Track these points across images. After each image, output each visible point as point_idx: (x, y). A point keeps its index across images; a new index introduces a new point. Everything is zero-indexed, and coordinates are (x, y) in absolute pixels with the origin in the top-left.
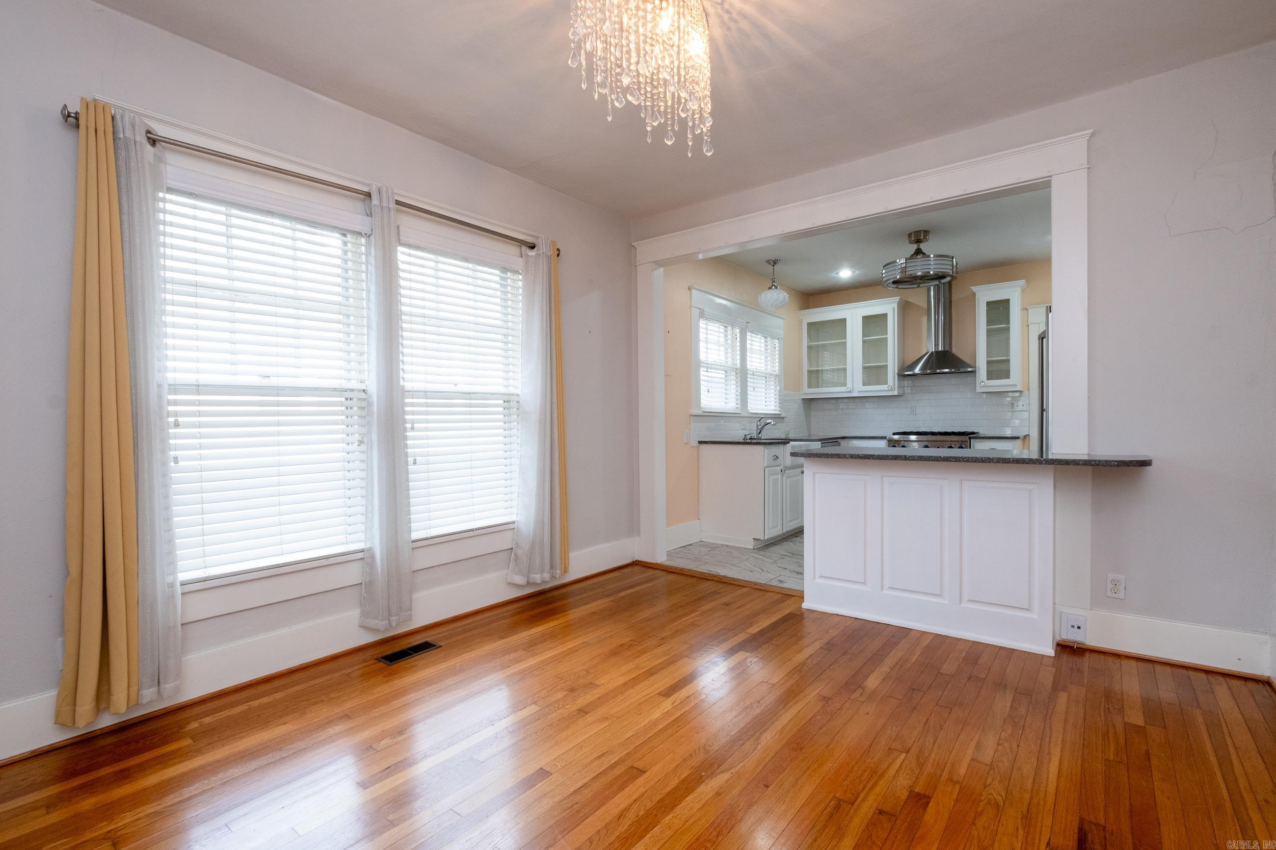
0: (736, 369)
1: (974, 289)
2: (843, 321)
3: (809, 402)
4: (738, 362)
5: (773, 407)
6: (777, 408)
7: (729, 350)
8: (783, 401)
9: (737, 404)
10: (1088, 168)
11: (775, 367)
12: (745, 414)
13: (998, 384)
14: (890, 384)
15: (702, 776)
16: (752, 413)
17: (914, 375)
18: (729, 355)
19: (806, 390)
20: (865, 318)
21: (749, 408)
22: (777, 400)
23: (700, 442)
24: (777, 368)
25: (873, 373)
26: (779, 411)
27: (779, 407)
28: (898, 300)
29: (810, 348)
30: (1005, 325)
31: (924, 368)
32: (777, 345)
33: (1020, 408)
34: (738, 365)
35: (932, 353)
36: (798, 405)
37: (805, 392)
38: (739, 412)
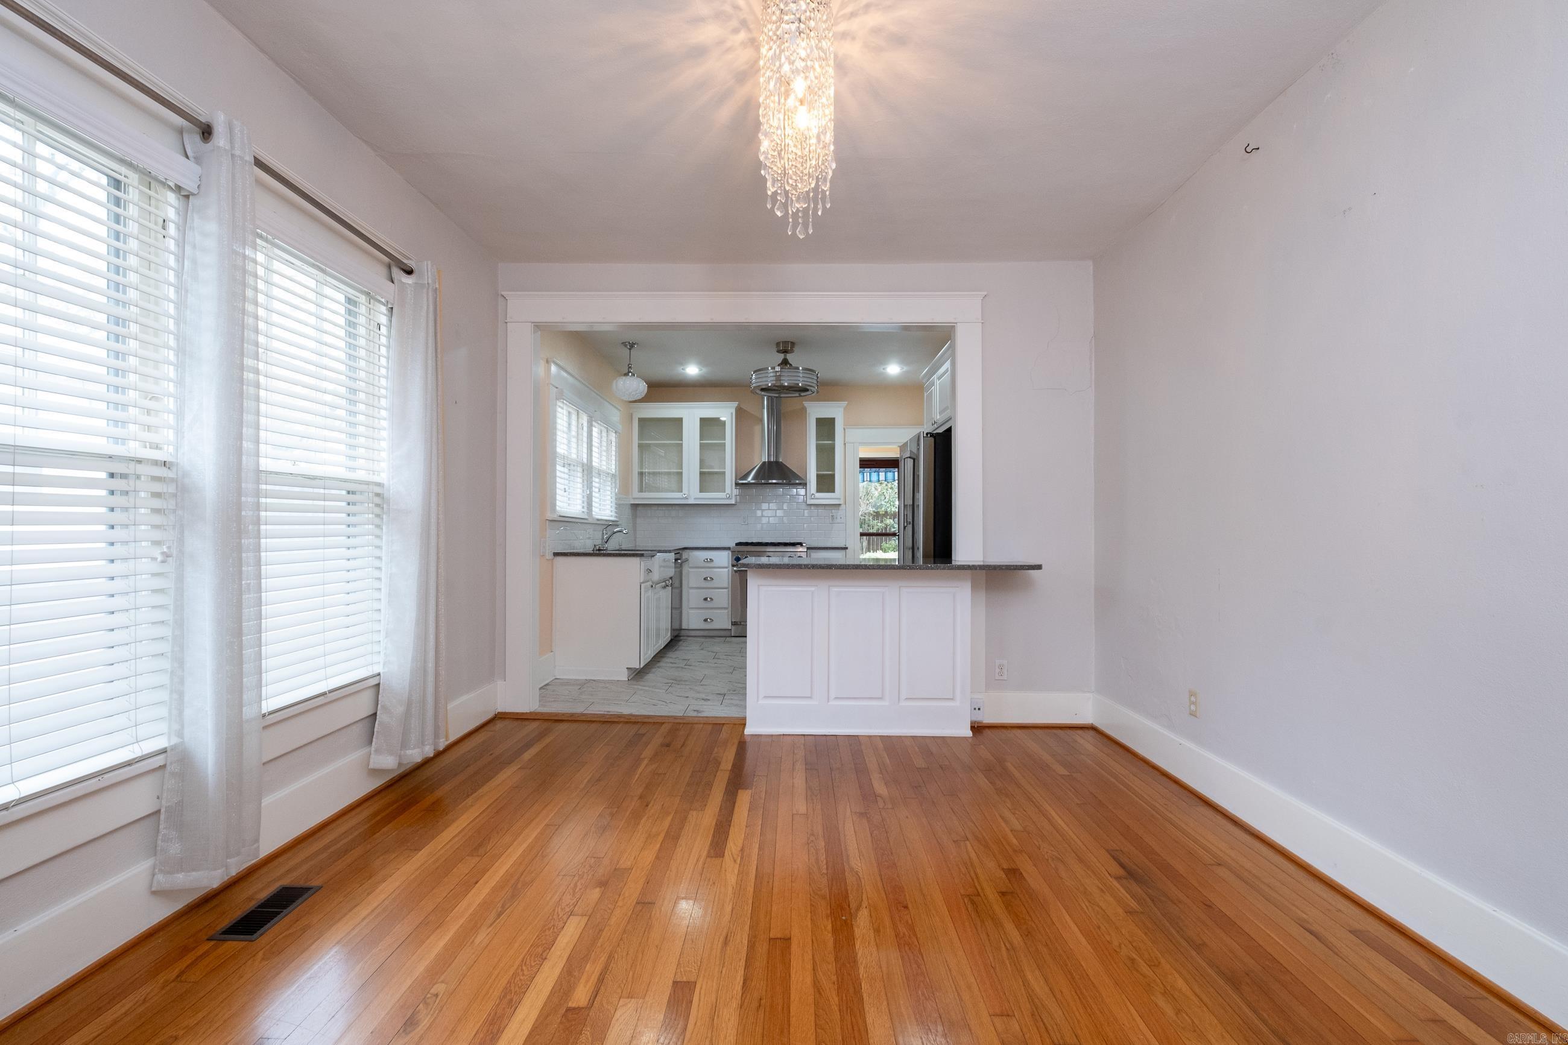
0: (583, 465)
1: (806, 404)
2: (679, 421)
3: (635, 506)
4: (585, 456)
5: (608, 512)
6: (613, 514)
7: (574, 440)
8: (619, 507)
9: (583, 508)
10: (982, 323)
11: (613, 468)
12: (590, 521)
13: (825, 498)
14: (728, 492)
15: (845, 921)
16: (598, 520)
17: (749, 484)
19: (636, 493)
20: (702, 420)
21: (593, 513)
22: (614, 505)
23: (556, 554)
25: (708, 479)
26: (616, 517)
27: (616, 512)
28: (736, 405)
29: (642, 446)
30: (830, 442)
31: (755, 477)
32: (614, 439)
33: (839, 520)
34: (585, 461)
35: (764, 463)
36: (628, 511)
37: (634, 496)
38: (586, 517)
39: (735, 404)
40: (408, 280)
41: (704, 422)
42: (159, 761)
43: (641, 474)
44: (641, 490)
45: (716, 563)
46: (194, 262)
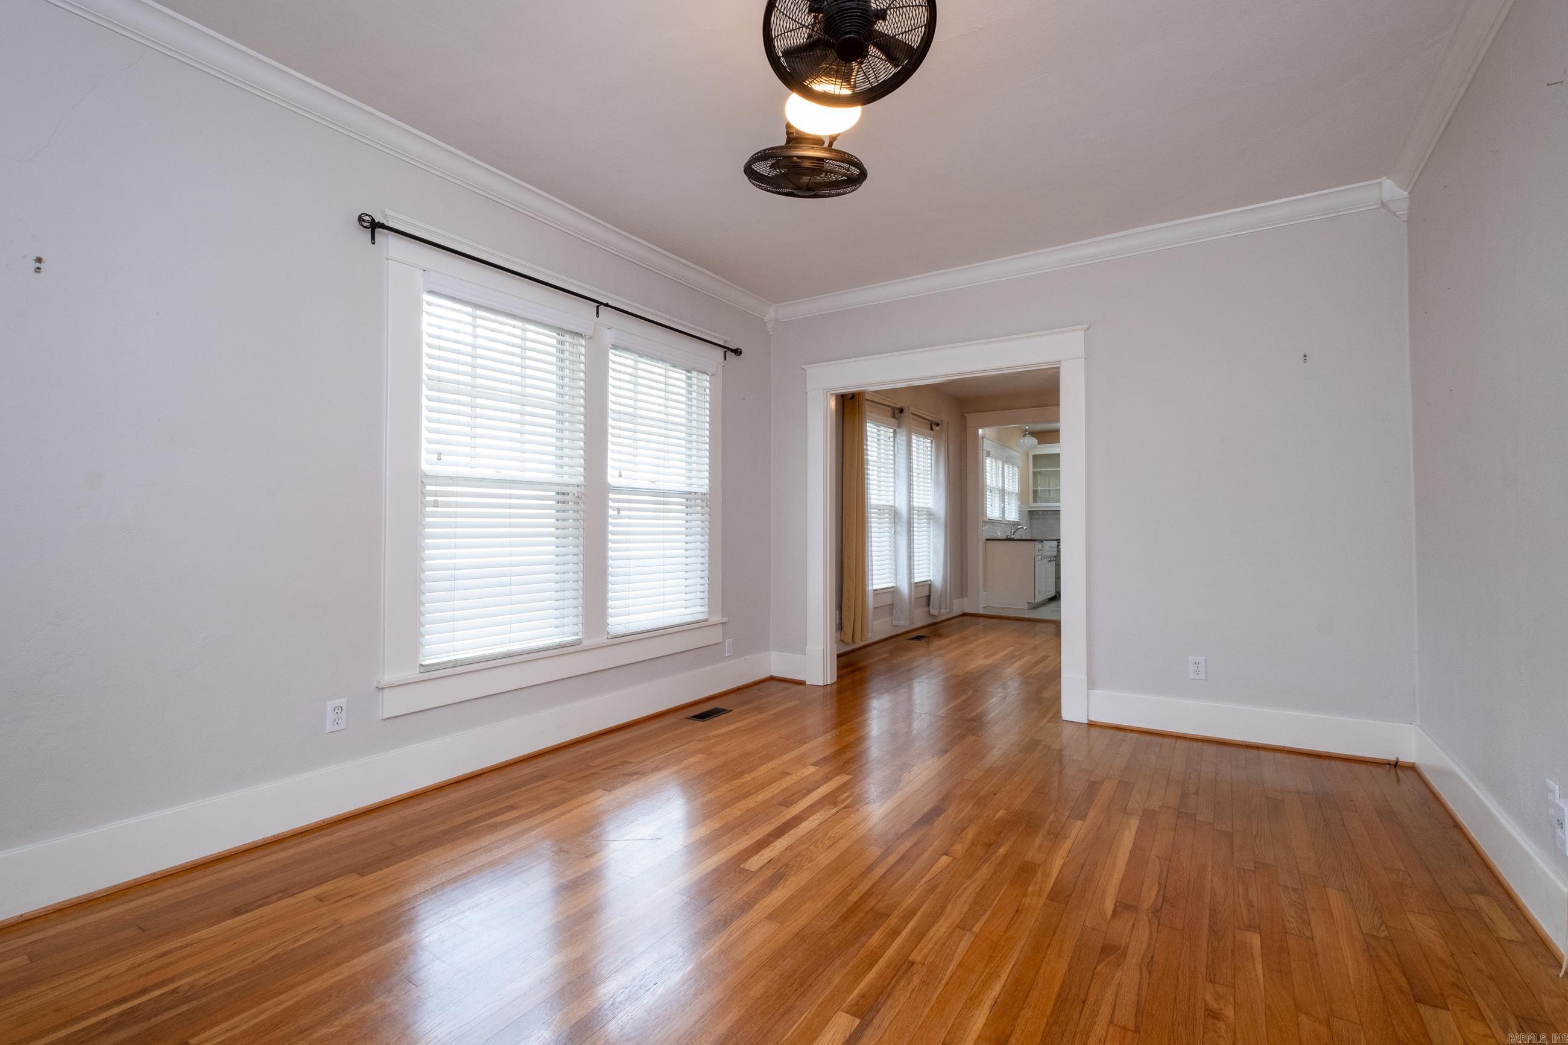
0: (1000, 490)
3: (1031, 513)
4: (1001, 485)
6: (1017, 517)
7: (994, 476)
8: (1021, 512)
9: (1001, 514)
11: (1016, 489)
12: (1004, 522)
16: (1007, 521)
18: (994, 479)
19: (1032, 504)
21: (1005, 518)
22: (1018, 512)
23: (987, 540)
24: (1017, 488)
26: (1020, 519)
29: (1035, 474)
32: (1017, 472)
34: (1001, 487)
36: (1026, 514)
37: (1031, 506)
38: (1001, 519)
40: (938, 428)
42: (893, 589)
43: (1035, 490)
44: (1035, 501)
46: (898, 448)
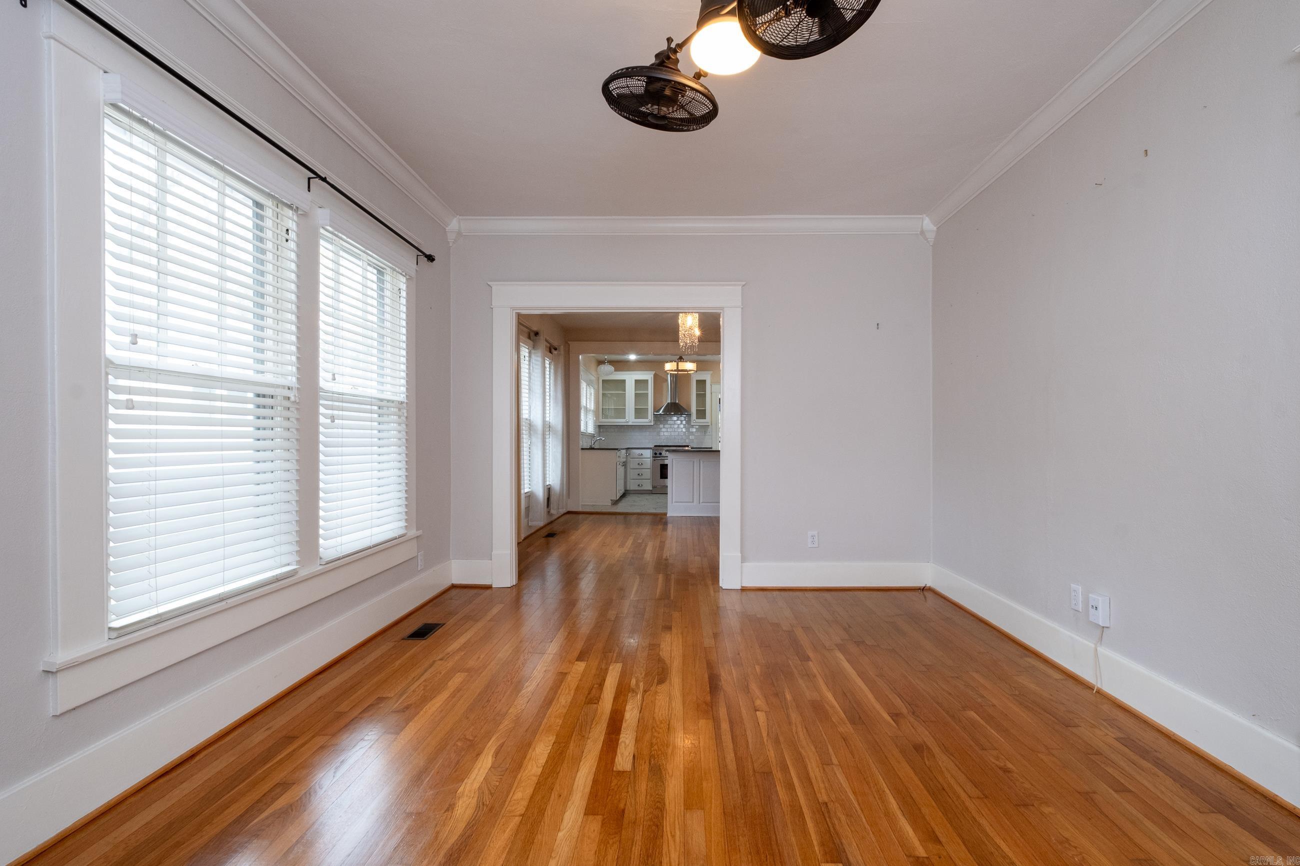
2: (624, 381)
3: (600, 426)
4: (585, 403)
6: (593, 430)
7: (585, 396)
9: (587, 429)
11: (593, 407)
12: (589, 434)
13: (701, 422)
14: (649, 420)
17: (660, 414)
20: (635, 380)
21: (590, 430)
22: (593, 426)
23: (579, 448)
25: (640, 412)
29: (603, 394)
30: (703, 393)
31: (664, 411)
33: (708, 433)
34: (585, 405)
35: (669, 403)
36: (596, 429)
37: (600, 421)
38: (585, 432)
39: (654, 372)
41: (637, 382)
42: (529, 494)
43: (603, 409)
44: (602, 418)
45: (645, 456)
